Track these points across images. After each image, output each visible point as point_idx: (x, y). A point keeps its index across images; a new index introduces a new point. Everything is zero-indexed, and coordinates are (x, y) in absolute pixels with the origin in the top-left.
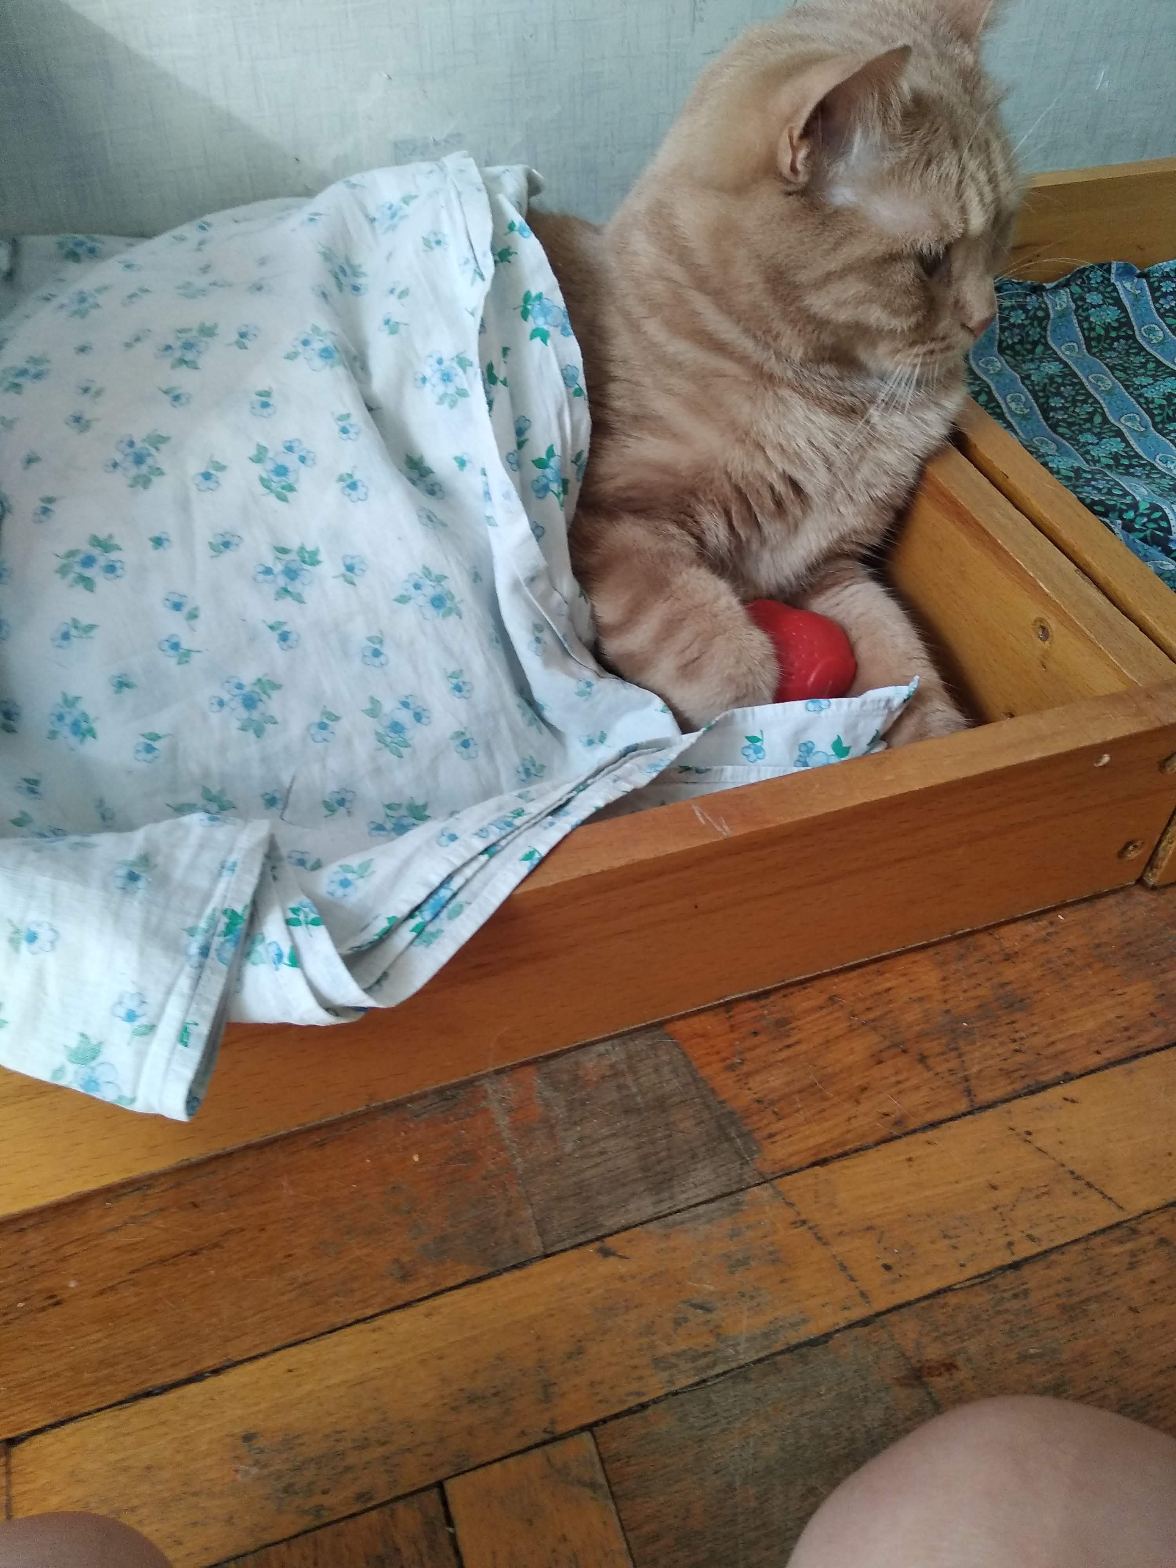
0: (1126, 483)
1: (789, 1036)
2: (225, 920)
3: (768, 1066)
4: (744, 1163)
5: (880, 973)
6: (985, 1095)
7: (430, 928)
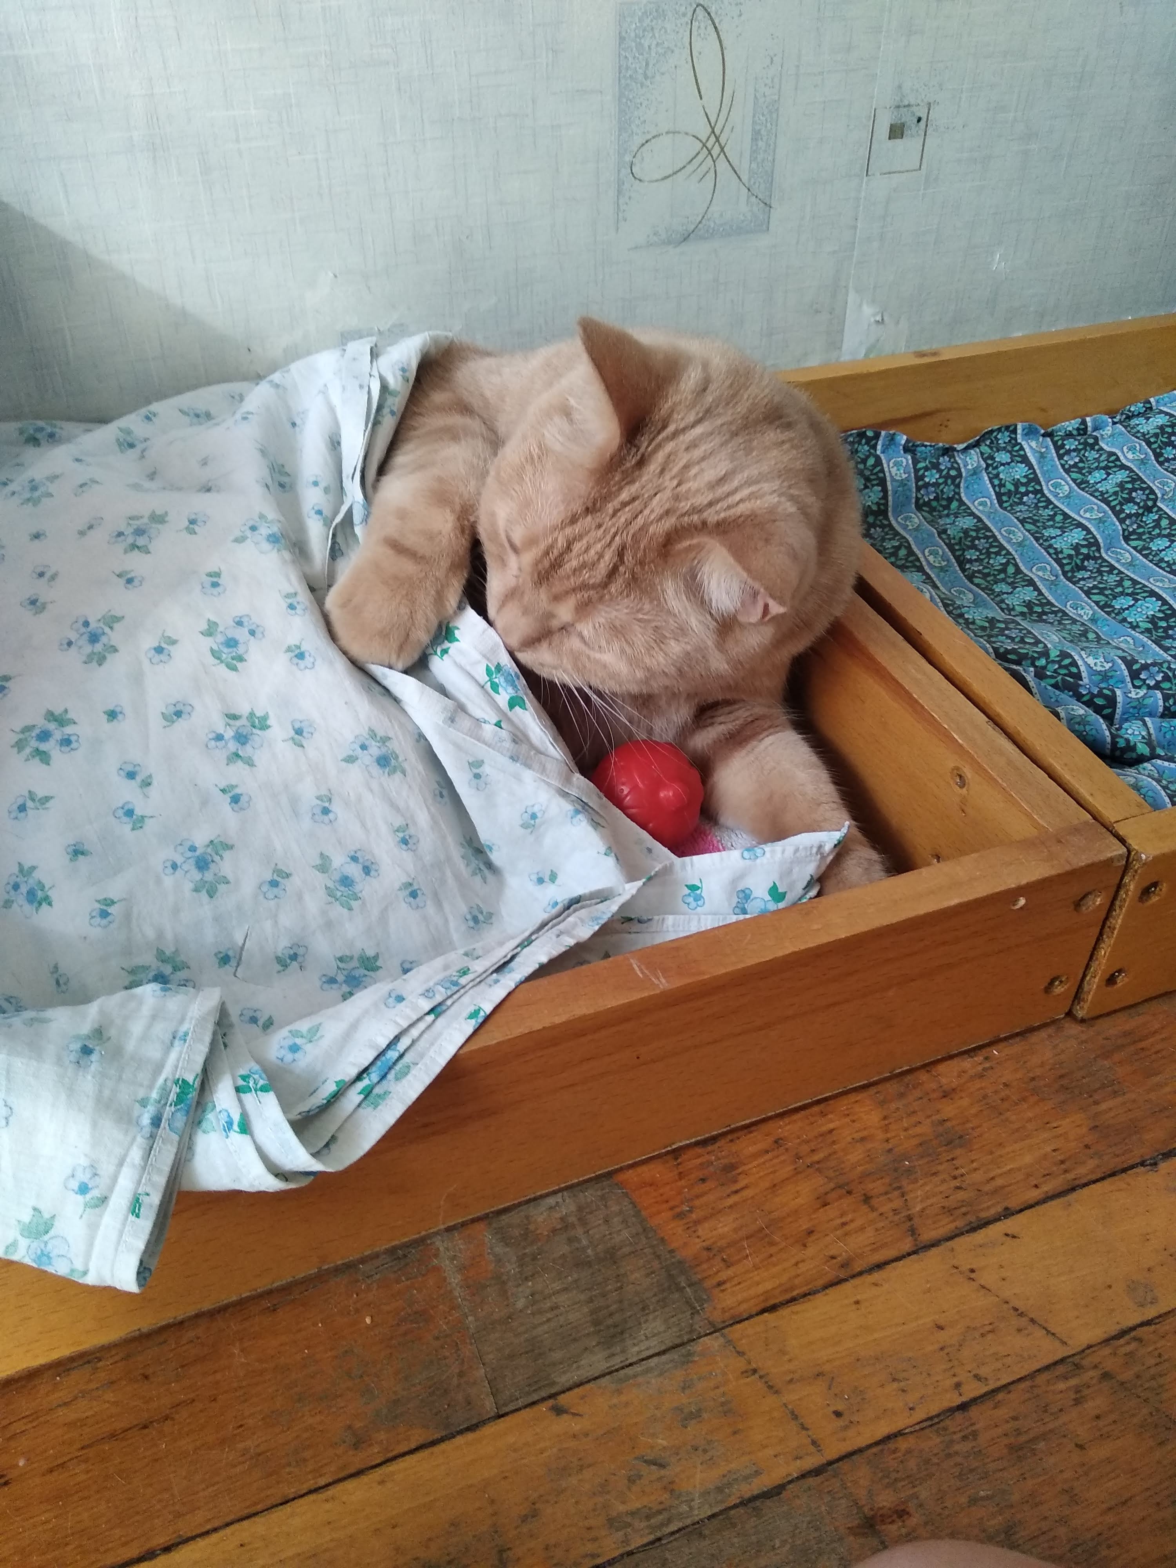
0: (1037, 630)
1: (736, 1182)
2: (176, 1089)
3: (715, 1213)
4: (695, 1313)
5: (823, 1114)
6: (928, 1234)
7: (377, 1090)
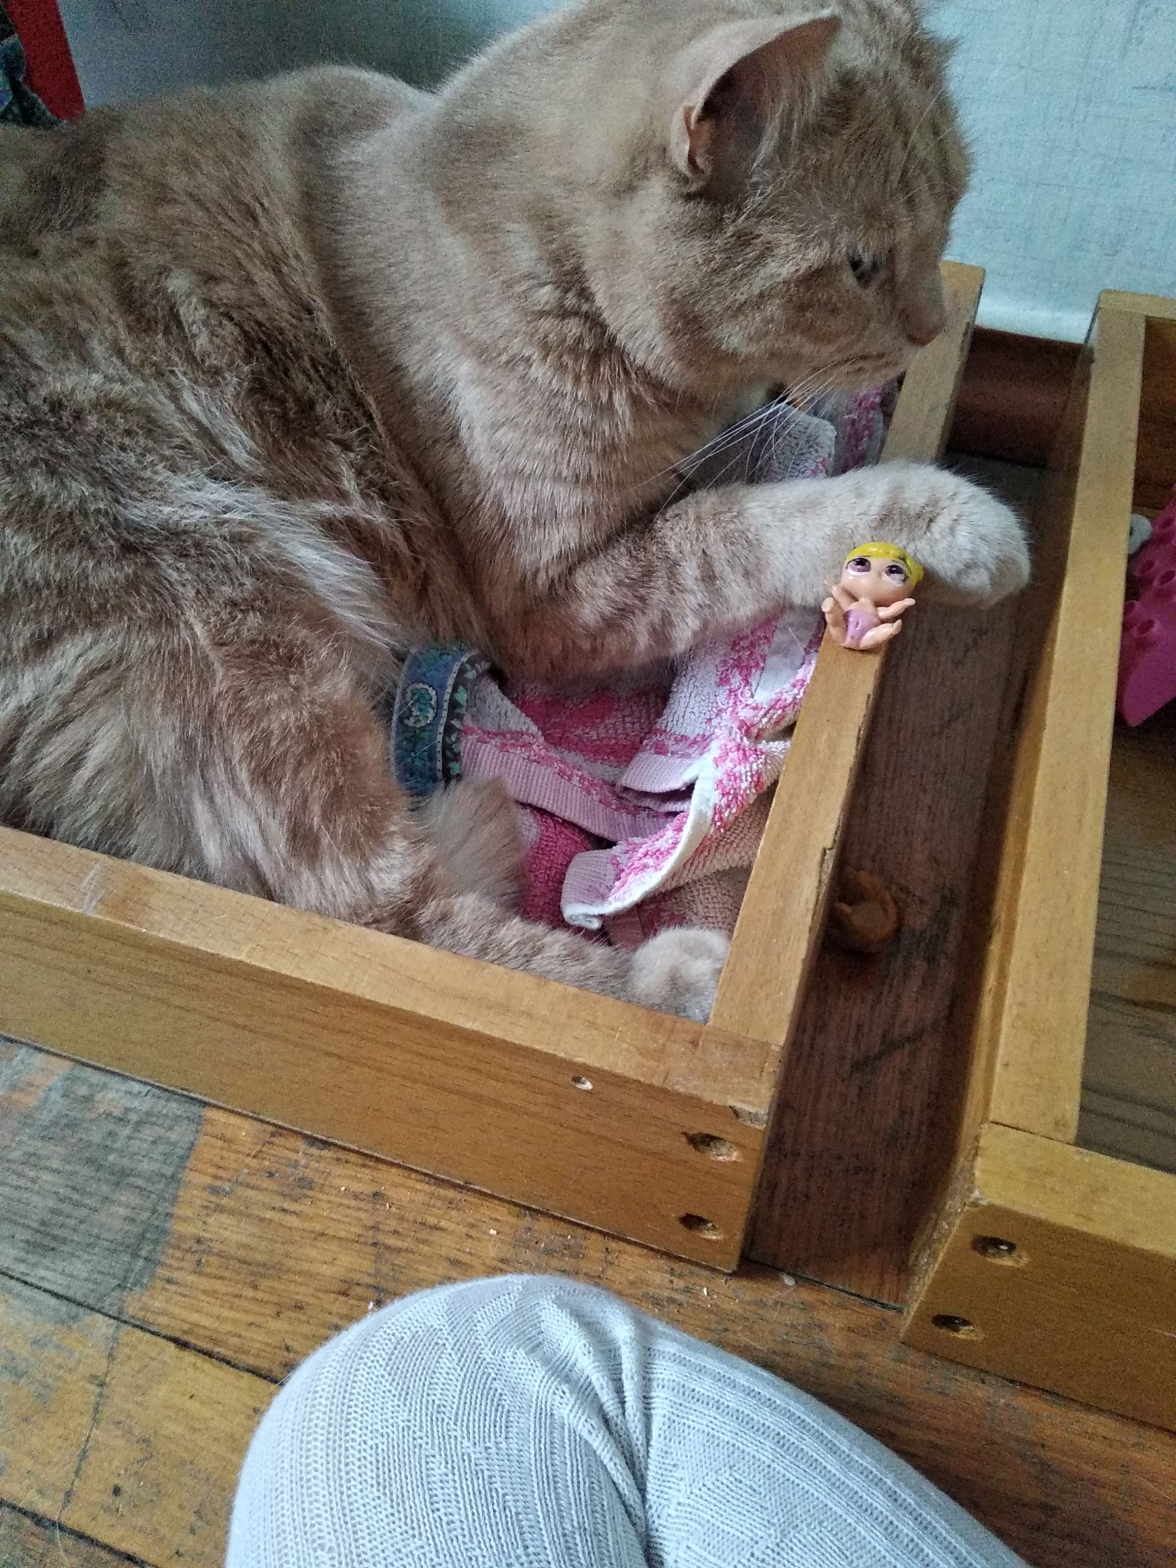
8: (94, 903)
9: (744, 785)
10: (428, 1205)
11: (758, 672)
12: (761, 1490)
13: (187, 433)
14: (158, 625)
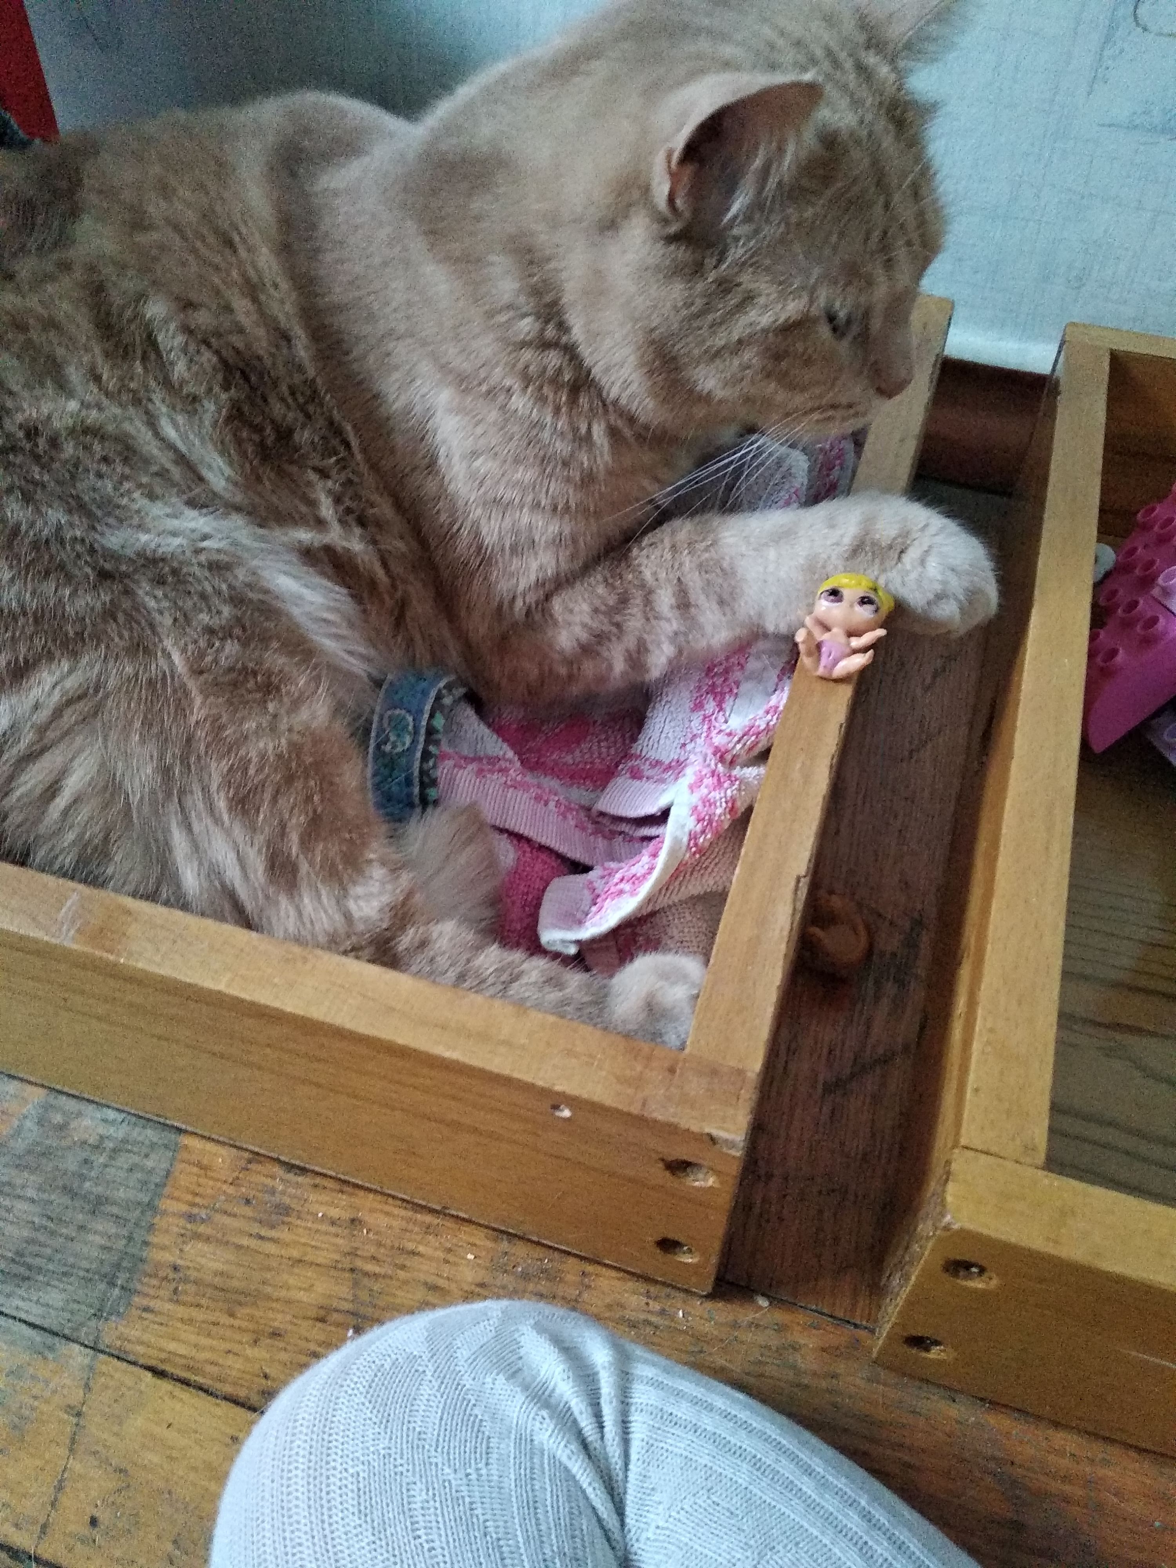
4: (98, 1316)
8: (72, 932)
9: (719, 811)
10: (406, 1230)
11: (732, 699)
12: (738, 1512)
13: (165, 459)
14: (135, 655)
